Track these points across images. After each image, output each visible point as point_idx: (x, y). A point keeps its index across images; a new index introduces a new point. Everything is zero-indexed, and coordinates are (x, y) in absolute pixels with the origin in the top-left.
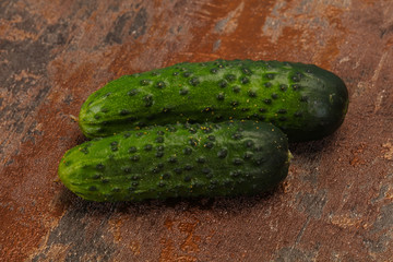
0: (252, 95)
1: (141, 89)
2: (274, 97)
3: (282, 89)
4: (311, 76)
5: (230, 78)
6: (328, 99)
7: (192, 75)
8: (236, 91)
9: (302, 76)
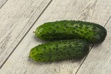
0: (82, 32)
1: (53, 27)
2: (88, 33)
3: (90, 31)
4: (98, 29)
5: (77, 27)
6: (102, 35)
7: (67, 25)
8: (78, 31)
9: (96, 28)
